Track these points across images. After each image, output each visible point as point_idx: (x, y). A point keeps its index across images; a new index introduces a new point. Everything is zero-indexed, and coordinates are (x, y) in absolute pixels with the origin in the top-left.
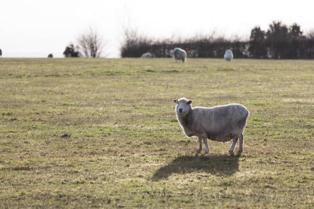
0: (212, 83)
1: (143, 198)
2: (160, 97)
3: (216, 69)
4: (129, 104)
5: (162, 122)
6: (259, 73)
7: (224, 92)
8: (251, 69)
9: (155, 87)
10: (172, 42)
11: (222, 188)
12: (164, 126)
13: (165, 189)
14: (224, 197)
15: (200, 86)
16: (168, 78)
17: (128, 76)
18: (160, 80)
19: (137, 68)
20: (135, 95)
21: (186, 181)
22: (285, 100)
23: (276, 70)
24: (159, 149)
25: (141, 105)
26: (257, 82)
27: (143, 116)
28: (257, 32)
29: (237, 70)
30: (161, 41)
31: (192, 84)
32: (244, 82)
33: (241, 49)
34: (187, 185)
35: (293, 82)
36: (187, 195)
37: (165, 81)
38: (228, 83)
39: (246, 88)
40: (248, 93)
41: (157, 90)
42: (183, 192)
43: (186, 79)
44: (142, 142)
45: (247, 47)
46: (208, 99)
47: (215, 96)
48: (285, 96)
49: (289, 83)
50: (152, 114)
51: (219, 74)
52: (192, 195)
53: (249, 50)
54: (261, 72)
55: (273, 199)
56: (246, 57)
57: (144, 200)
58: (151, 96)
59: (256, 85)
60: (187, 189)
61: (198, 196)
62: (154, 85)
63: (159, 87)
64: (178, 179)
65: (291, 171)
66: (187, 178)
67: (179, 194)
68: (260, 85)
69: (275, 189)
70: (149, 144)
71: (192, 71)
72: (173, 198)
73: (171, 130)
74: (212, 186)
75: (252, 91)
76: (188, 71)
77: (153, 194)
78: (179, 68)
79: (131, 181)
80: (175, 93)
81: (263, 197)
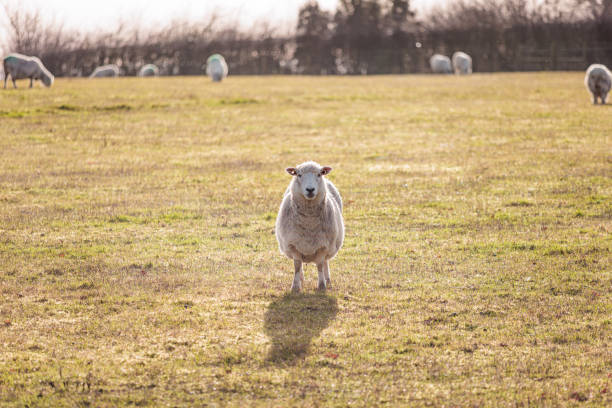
0: (206, 132)
1: (40, 396)
2: (87, 167)
3: (216, 101)
4: (16, 185)
5: (88, 223)
6: (315, 109)
7: (233, 153)
8: (296, 99)
9: (76, 143)
10: (118, 42)
11: (220, 371)
12: (93, 233)
13: (90, 375)
14: (225, 391)
15: (180, 139)
16: (105, 122)
17: (16, 122)
18: (89, 129)
19: (36, 101)
20: (29, 163)
21: (139, 357)
22: (372, 168)
23: (353, 99)
24: (81, 284)
25: (42, 187)
26: (309, 127)
27: (46, 211)
28: (312, 16)
29: (265, 103)
30: (93, 40)
31: (160, 137)
32: (280, 129)
33: (276, 54)
34: (142, 364)
35: (392, 127)
36: (141, 387)
37: (99, 129)
38: (243, 132)
39: (283, 141)
40: (289, 153)
41: (80, 151)
42: (132, 381)
43: (149, 125)
44: (41, 270)
45: (291, 50)
46: (197, 168)
47: (212, 161)
48: (372, 159)
49: (383, 128)
50: (66, 205)
51: (223, 111)
52: (153, 386)
53: (296, 55)
54: (319, 105)
55: (337, 392)
56: (287, 72)
57: (41, 400)
58: (66, 166)
59: (307, 134)
60: (141, 374)
61: (167, 389)
62: (74, 140)
63: (86, 144)
64: (120, 352)
65: (379, 327)
66: (143, 348)
67: (121, 385)
68: (315, 134)
69: (341, 368)
70: (58, 273)
71: (163, 107)
72: (108, 396)
73: (108, 242)
74: (199, 365)
75: (298, 150)
76: (153, 107)
77: (62, 387)
78: (132, 100)
79: (14, 360)
80: (122, 158)
81: (314, 388)
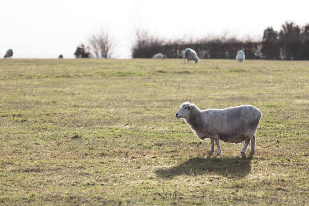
0: (223, 84)
1: (154, 200)
2: (171, 98)
3: (228, 70)
4: (140, 106)
5: (173, 123)
6: (272, 74)
7: (236, 93)
8: (263, 70)
9: (166, 87)
10: (183, 43)
11: (234, 191)
12: (175, 128)
13: (176, 191)
14: (236, 200)
15: (212, 87)
16: (179, 78)
17: (139, 77)
18: (171, 81)
19: (148, 68)
20: (146, 96)
21: (197, 183)
22: (298, 102)
23: (288, 70)
24: (171, 150)
25: (152, 107)
26: (269, 83)
27: (154, 117)
28: (269, 33)
29: (249, 71)
30: (172, 42)
31: (204, 85)
32: (256, 83)
33: (253, 49)
34: (199, 187)
35: (306, 84)
36: (199, 197)
37: (176, 82)
38: (240, 84)
39: (258, 89)
40: (260, 94)
41: (168, 91)
42: (195, 194)
43: (198, 80)
44: (153, 144)
45: (259, 48)
46: (220, 100)
47: (227, 97)
48: (298, 97)
49: (302, 84)
50: (163, 115)
51: (231, 75)
52: (204, 197)
53: (262, 51)
54: (273, 73)
55: (286, 202)
56: (258, 58)
57: (155, 201)
58: (162, 97)
59: (269, 86)
60: (198, 191)
61: (210, 198)
62: (165, 86)
63: (171, 88)
64: (189, 181)
65: (304, 173)
66: (199, 180)
67: (190, 196)
68: (272, 86)
69: (287, 191)
70: (160, 145)
71: (204, 72)
72: (184, 201)
73: (182, 132)
74: (224, 188)
75: (265, 93)
76: (200, 72)
77: (164, 196)
78: (191, 69)
79: (142, 183)
80: (187, 94)
81: (275, 199)
